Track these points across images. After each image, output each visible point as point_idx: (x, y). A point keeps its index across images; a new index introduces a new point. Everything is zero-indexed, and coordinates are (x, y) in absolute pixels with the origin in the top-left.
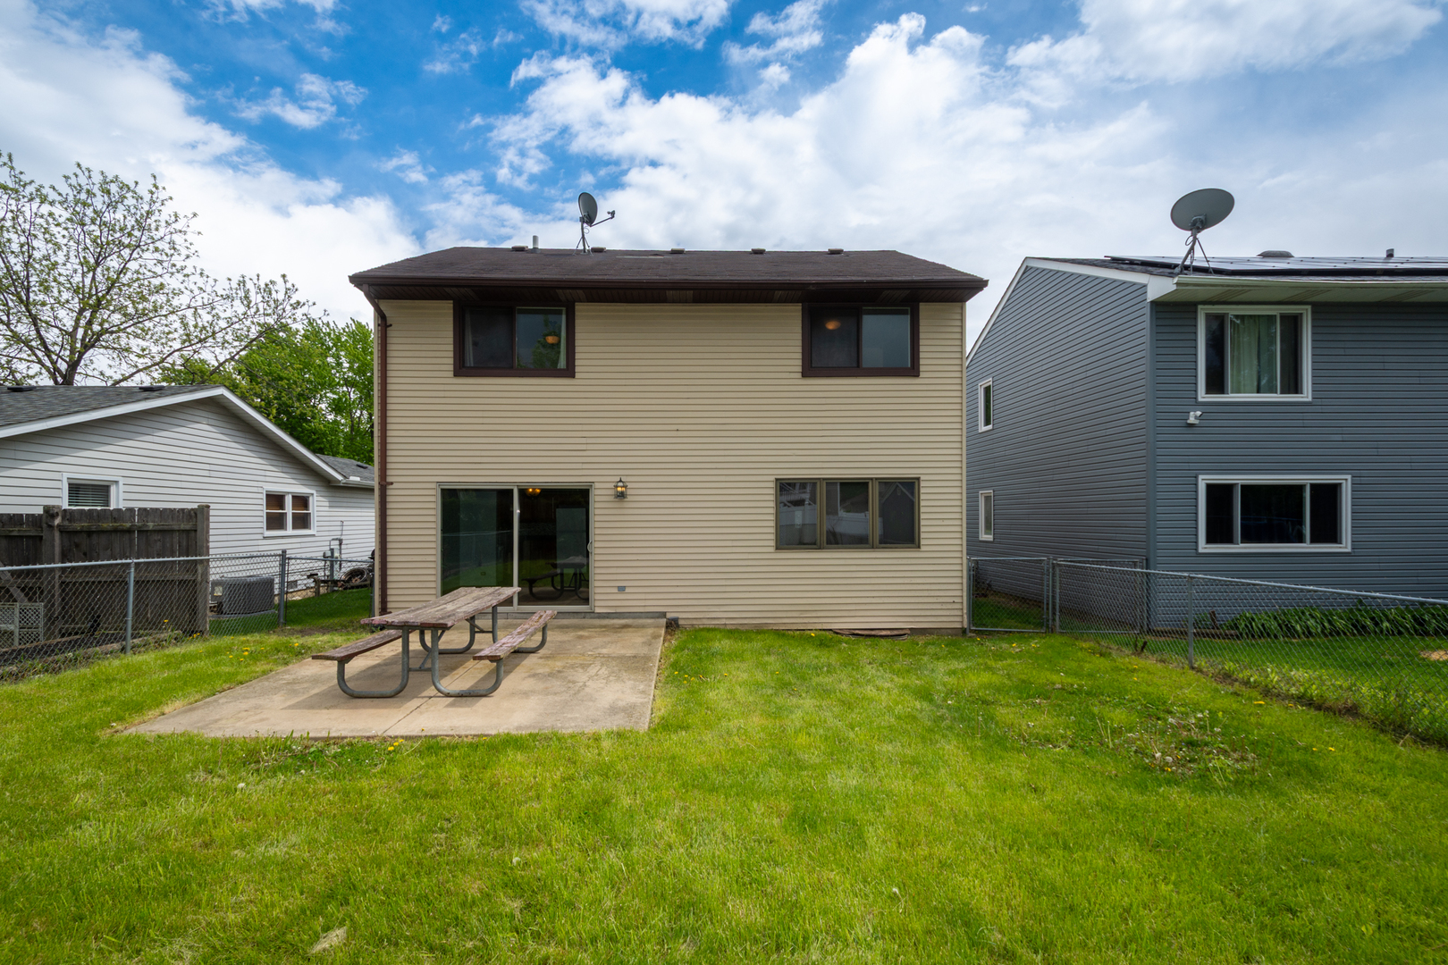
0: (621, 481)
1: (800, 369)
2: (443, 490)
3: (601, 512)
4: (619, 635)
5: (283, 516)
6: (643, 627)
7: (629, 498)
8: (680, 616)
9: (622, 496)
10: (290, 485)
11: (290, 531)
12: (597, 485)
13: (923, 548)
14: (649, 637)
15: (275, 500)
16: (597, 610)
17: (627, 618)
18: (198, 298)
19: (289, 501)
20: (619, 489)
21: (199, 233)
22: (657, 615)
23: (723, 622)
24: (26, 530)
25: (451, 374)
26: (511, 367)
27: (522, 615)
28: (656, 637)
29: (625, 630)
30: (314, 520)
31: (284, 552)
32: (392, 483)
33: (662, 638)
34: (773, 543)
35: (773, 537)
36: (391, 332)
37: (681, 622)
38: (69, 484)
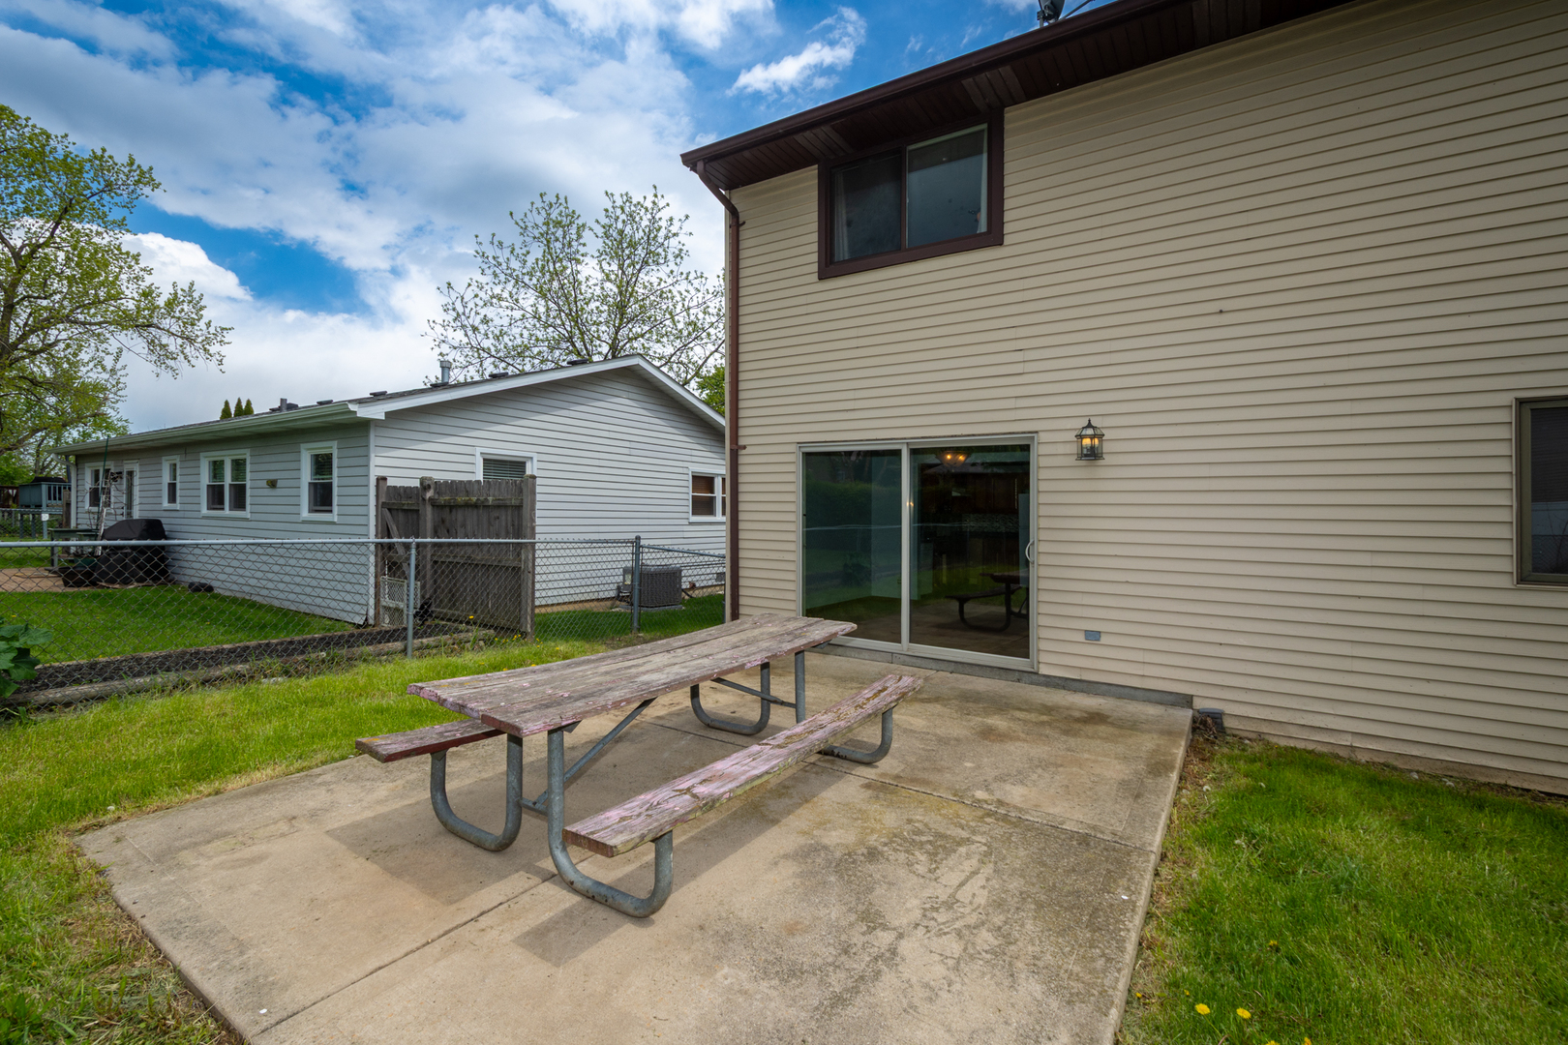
0: (1089, 426)
2: (807, 456)
4: (1072, 742)
5: (712, 500)
6: (1132, 726)
7: (1108, 460)
8: (1228, 708)
9: (1092, 455)
10: (719, 466)
11: (719, 517)
12: (1043, 437)
14: (1141, 767)
15: (703, 482)
16: (1044, 670)
17: (1104, 694)
18: (695, 298)
19: (718, 484)
20: (1087, 442)
21: (691, 234)
22: (1171, 698)
23: (1347, 740)
24: (410, 502)
25: (815, 277)
26: (899, 248)
27: (914, 660)
28: (1158, 767)
29: (1089, 729)
31: (638, 538)
32: (744, 447)
33: (1174, 776)
34: (1509, 565)
35: (1509, 549)
36: (744, 233)
37: (1228, 723)
38: (484, 460)
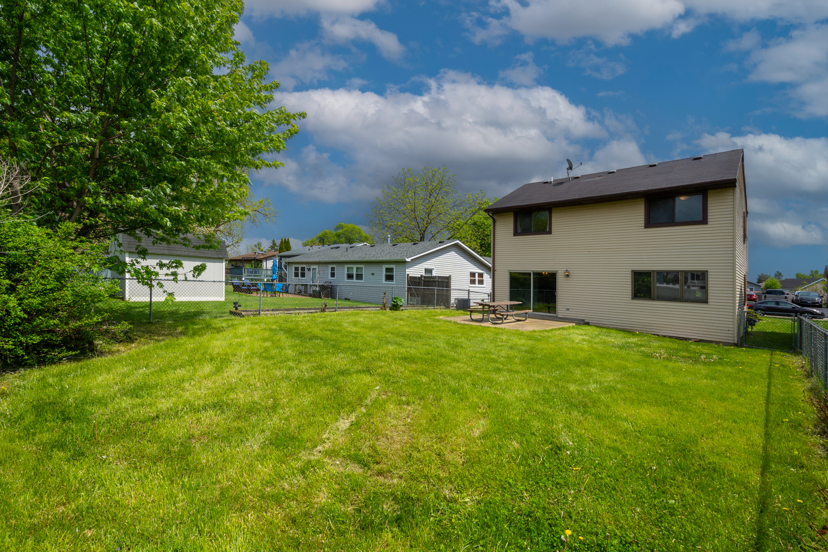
0: (567, 270)
1: (643, 225)
2: (510, 273)
3: (561, 282)
5: (475, 280)
7: (570, 277)
8: (591, 321)
9: (568, 276)
10: (477, 270)
11: (477, 285)
12: (559, 272)
13: (709, 303)
15: (473, 274)
16: (559, 316)
17: (569, 320)
19: (477, 275)
20: (567, 273)
22: (581, 320)
24: (417, 280)
25: (513, 235)
26: (531, 232)
30: (485, 282)
32: (496, 270)
34: (630, 296)
36: (496, 224)
37: (590, 324)
38: (425, 270)
